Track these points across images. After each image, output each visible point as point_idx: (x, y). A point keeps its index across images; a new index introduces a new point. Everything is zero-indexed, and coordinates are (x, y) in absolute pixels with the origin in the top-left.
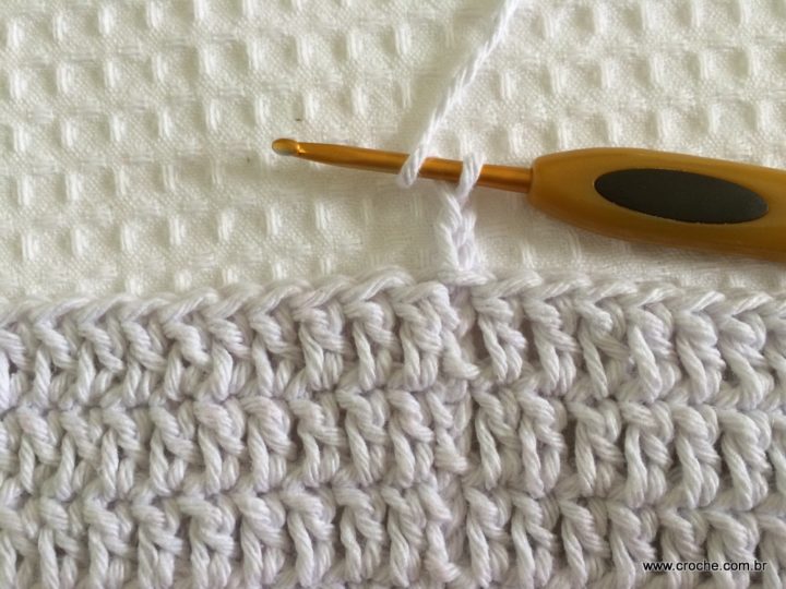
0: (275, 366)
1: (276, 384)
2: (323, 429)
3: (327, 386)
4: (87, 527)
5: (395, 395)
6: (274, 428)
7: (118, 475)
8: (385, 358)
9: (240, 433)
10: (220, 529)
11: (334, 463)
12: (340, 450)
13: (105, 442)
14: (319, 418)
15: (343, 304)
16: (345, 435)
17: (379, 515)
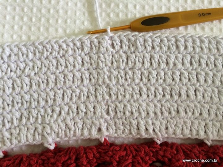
0: (78, 50)
1: (79, 53)
2: (87, 60)
3: (88, 53)
4: (48, 77)
5: (99, 54)
6: (79, 60)
7: (53, 69)
8: (97, 48)
9: (73, 61)
10: (71, 77)
11: (89, 65)
12: (90, 63)
13: (50, 64)
14: (87, 58)
15: (90, 39)
16: (91, 61)
17: (97, 74)
